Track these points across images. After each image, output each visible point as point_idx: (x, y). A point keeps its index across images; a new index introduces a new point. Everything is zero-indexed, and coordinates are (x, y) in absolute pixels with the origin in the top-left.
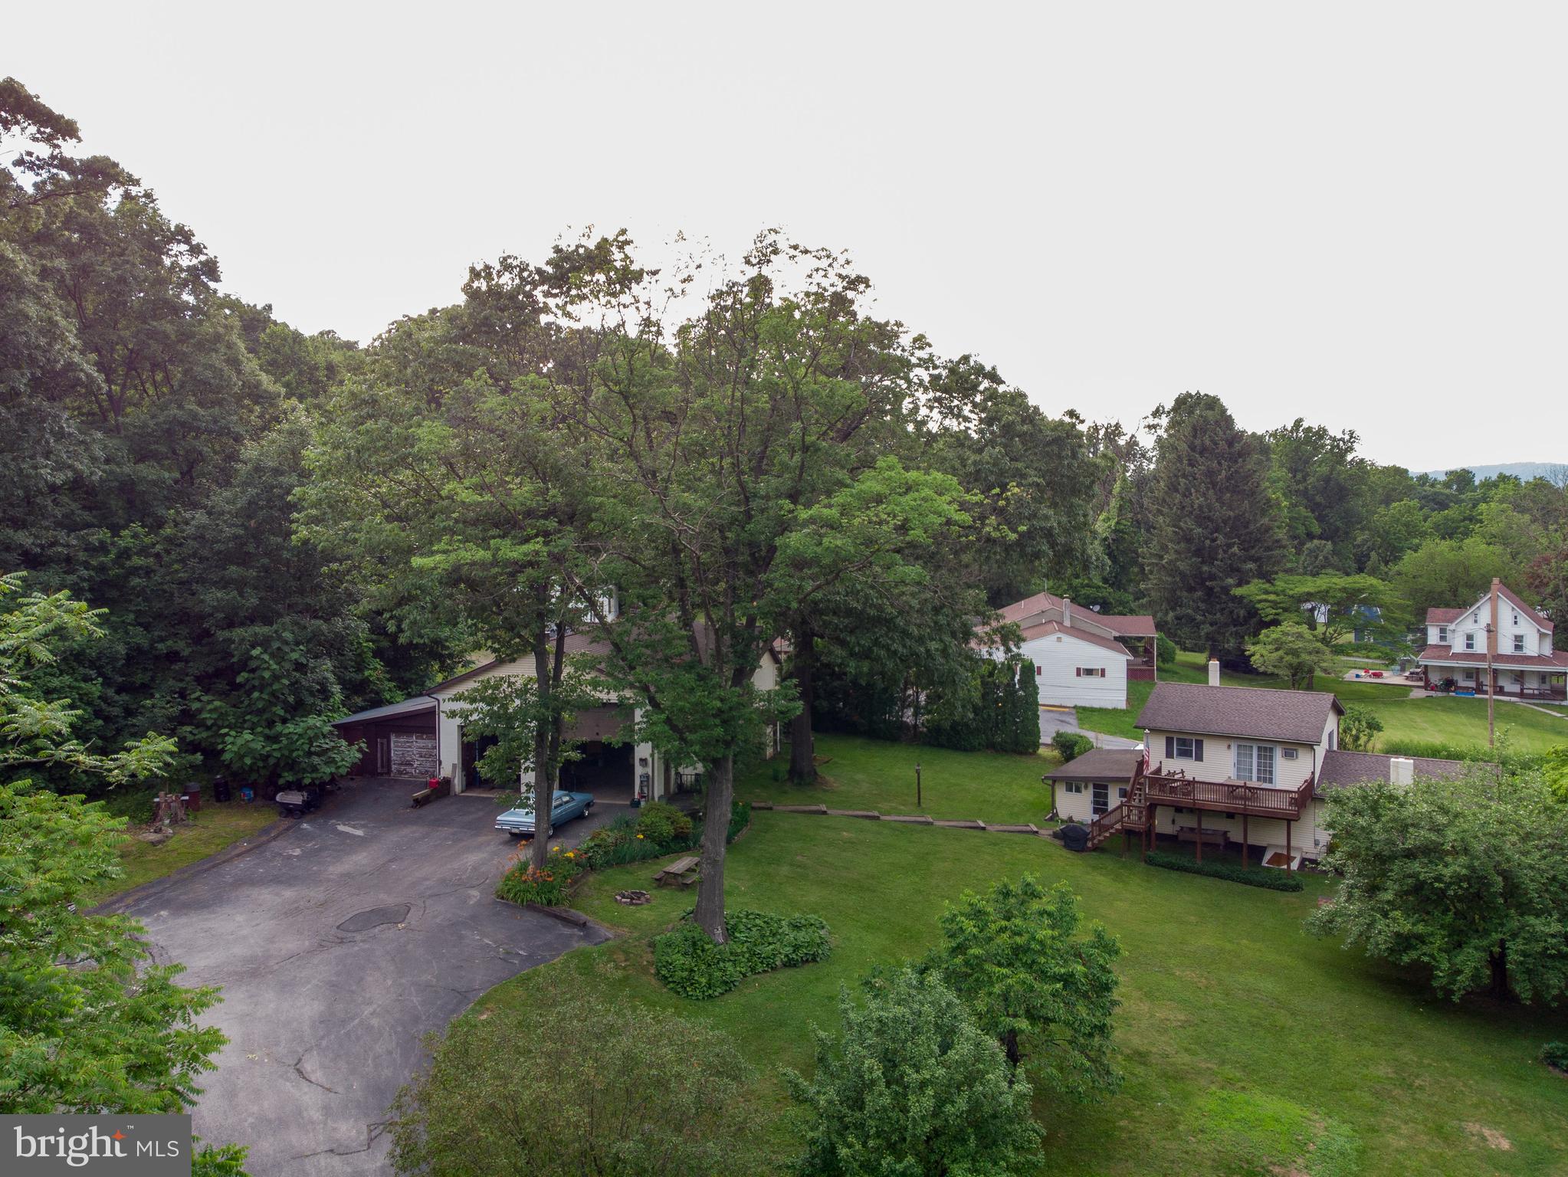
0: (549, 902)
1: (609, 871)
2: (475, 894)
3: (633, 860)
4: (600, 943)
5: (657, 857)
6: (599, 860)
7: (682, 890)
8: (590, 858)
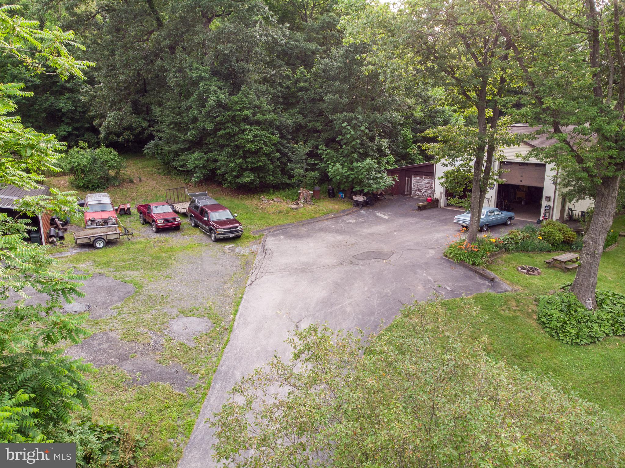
0: (474, 264)
1: (517, 254)
2: (432, 252)
3: (533, 250)
4: (502, 292)
5: (549, 251)
6: (511, 246)
7: (564, 272)
8: (506, 244)
